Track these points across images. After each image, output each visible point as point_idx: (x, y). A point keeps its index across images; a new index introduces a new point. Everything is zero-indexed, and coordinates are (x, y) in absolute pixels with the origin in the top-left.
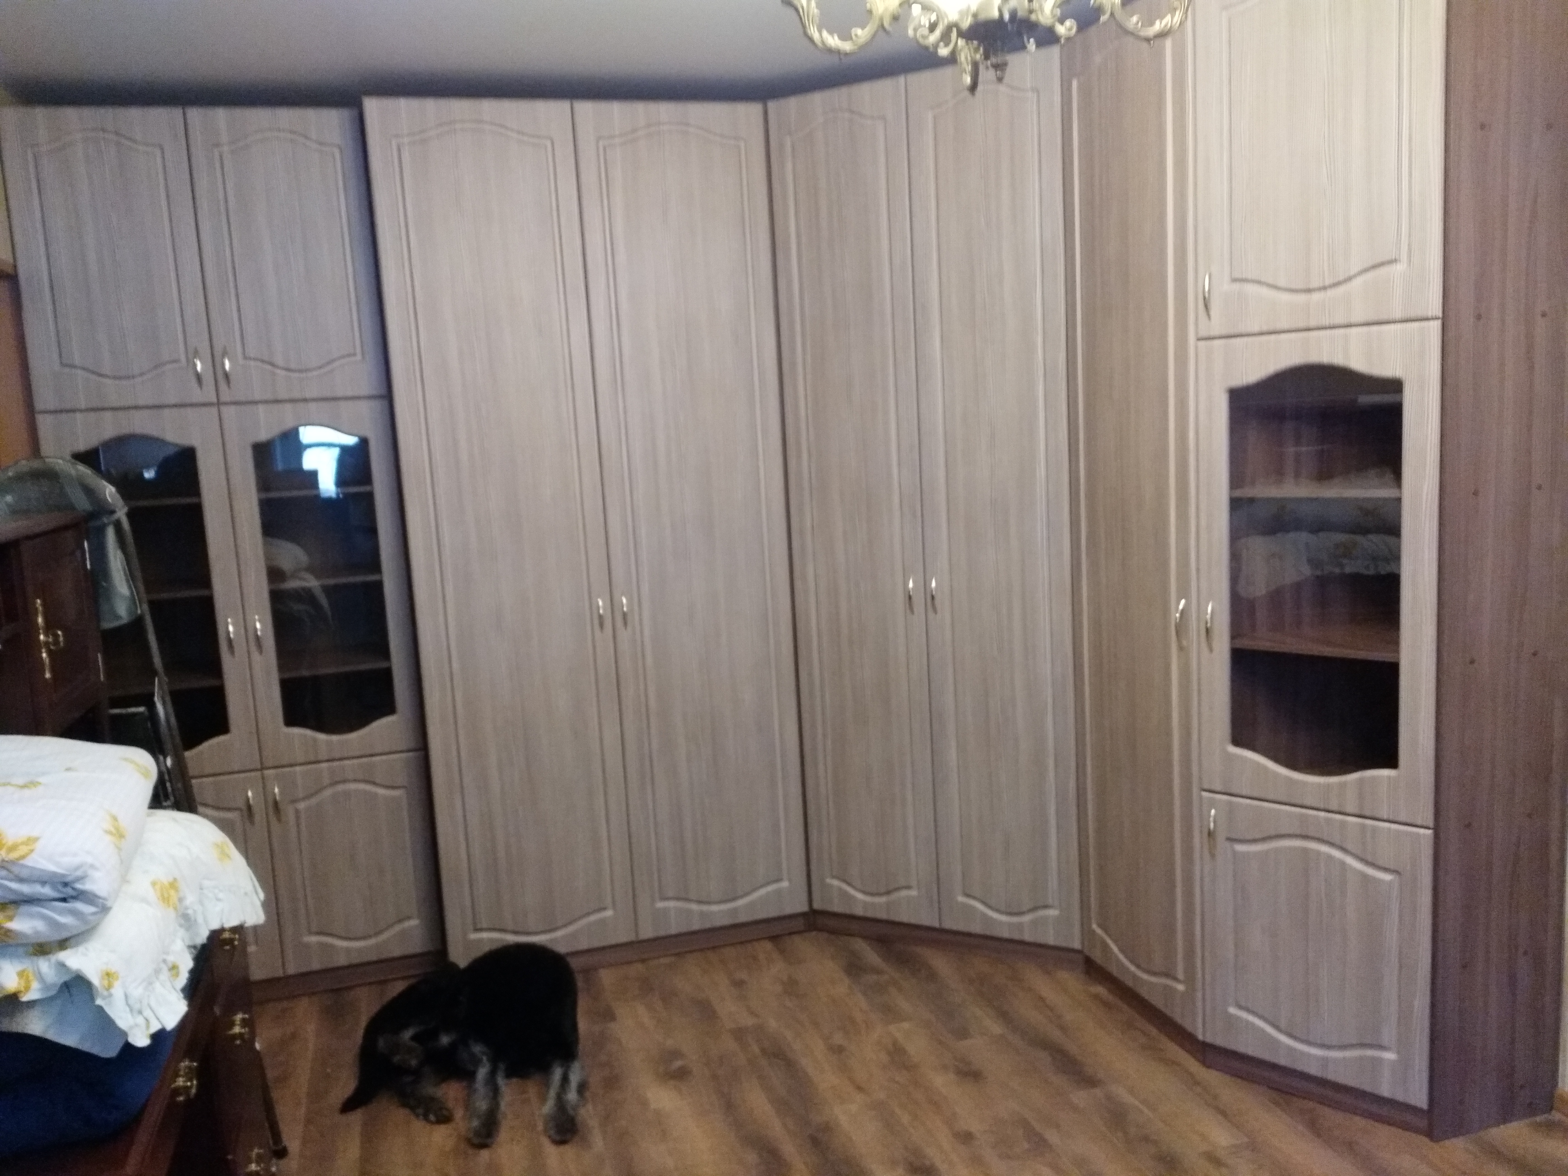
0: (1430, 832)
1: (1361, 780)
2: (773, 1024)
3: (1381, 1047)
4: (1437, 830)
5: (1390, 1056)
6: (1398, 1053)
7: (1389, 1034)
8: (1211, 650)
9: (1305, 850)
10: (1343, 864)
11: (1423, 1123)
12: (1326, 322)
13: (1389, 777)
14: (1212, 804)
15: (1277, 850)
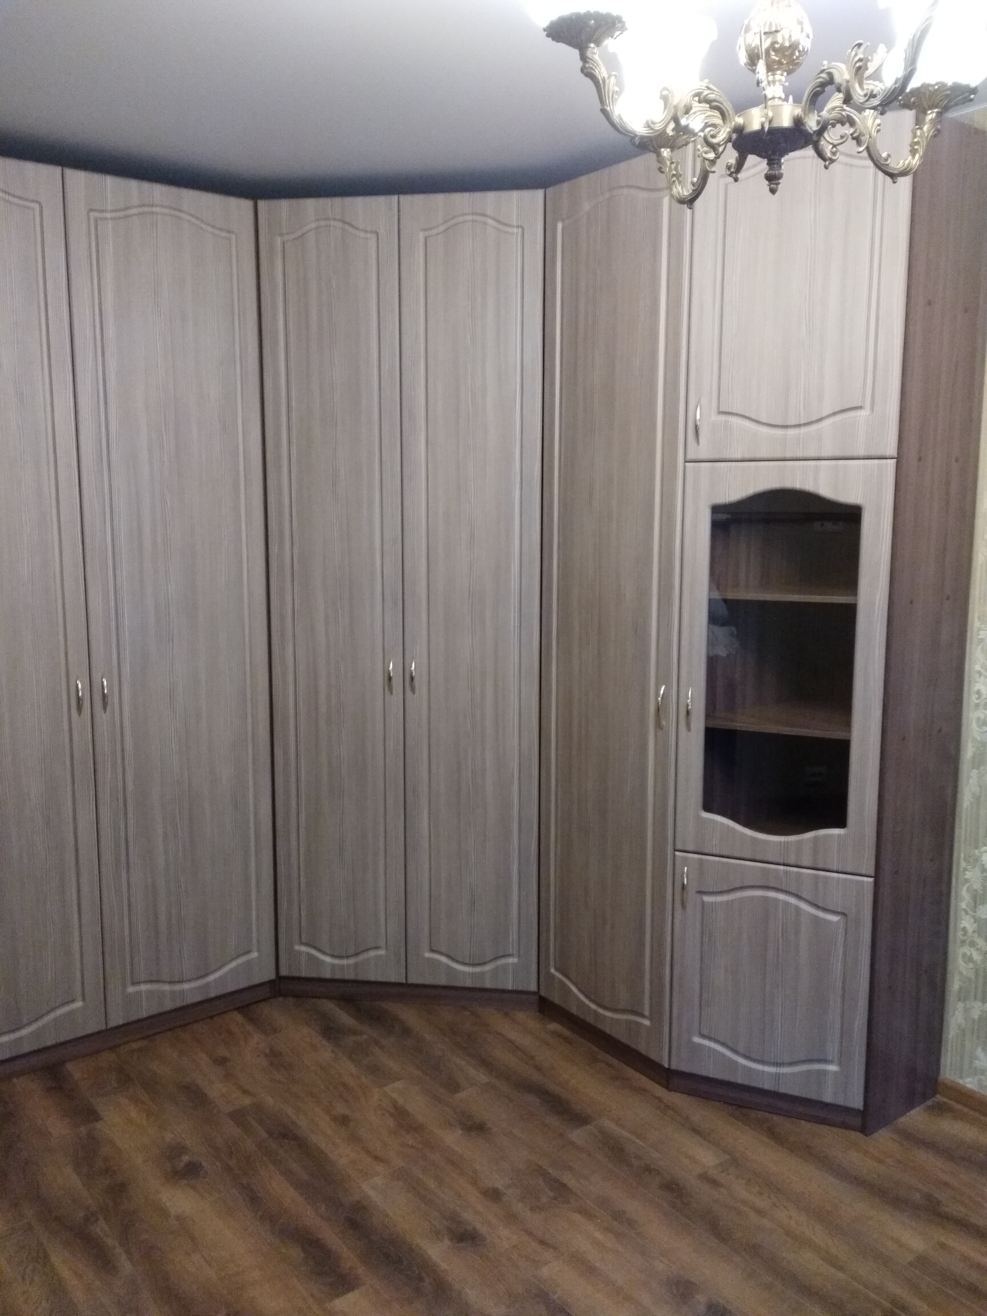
0: (871, 880)
1: (816, 838)
2: (270, 1101)
3: (826, 1061)
4: (877, 876)
5: (833, 1068)
6: (840, 1064)
7: (832, 1049)
8: (689, 728)
9: (766, 899)
10: (797, 909)
11: (857, 1121)
12: (800, 454)
13: (839, 836)
14: (685, 862)
15: (742, 900)
